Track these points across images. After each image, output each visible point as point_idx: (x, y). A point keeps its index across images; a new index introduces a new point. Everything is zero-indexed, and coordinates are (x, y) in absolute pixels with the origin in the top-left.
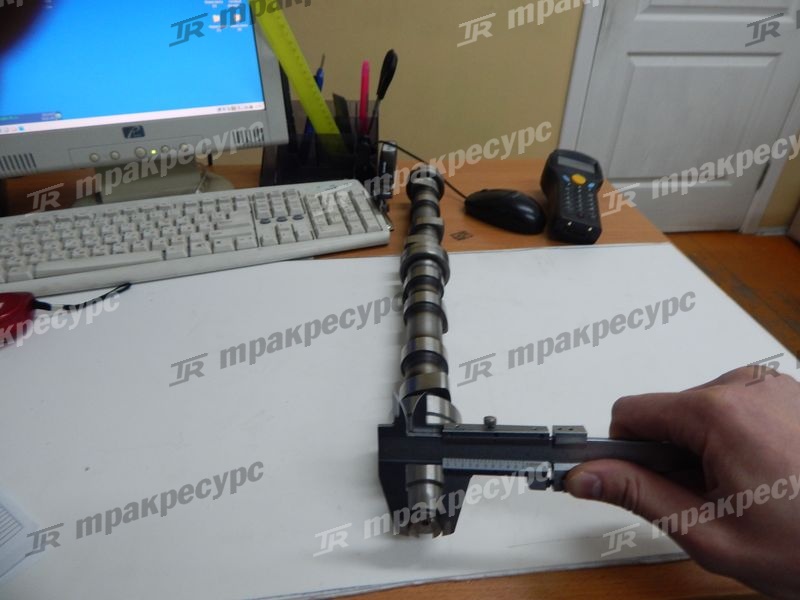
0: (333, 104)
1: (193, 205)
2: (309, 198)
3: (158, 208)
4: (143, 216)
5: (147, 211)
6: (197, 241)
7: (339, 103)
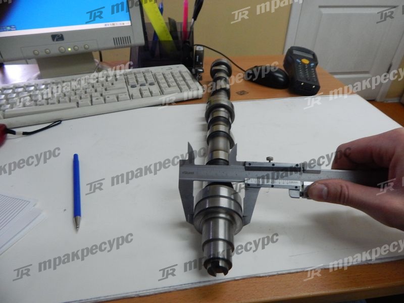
0: (169, 24)
2: (157, 74)
6: (96, 97)
7: (172, 24)
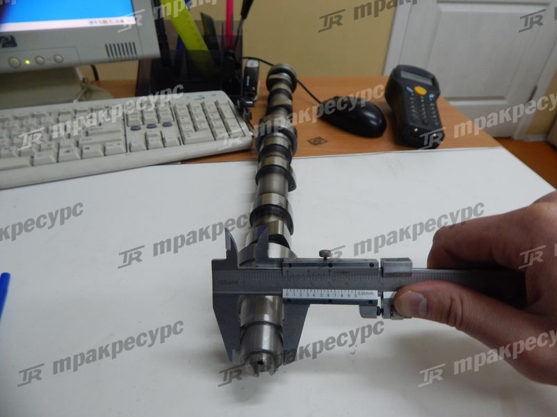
0: (201, 23)
1: (69, 113)
2: (178, 107)
3: (33, 116)
4: (17, 124)
5: (21, 119)
6: (66, 147)
7: (207, 23)
